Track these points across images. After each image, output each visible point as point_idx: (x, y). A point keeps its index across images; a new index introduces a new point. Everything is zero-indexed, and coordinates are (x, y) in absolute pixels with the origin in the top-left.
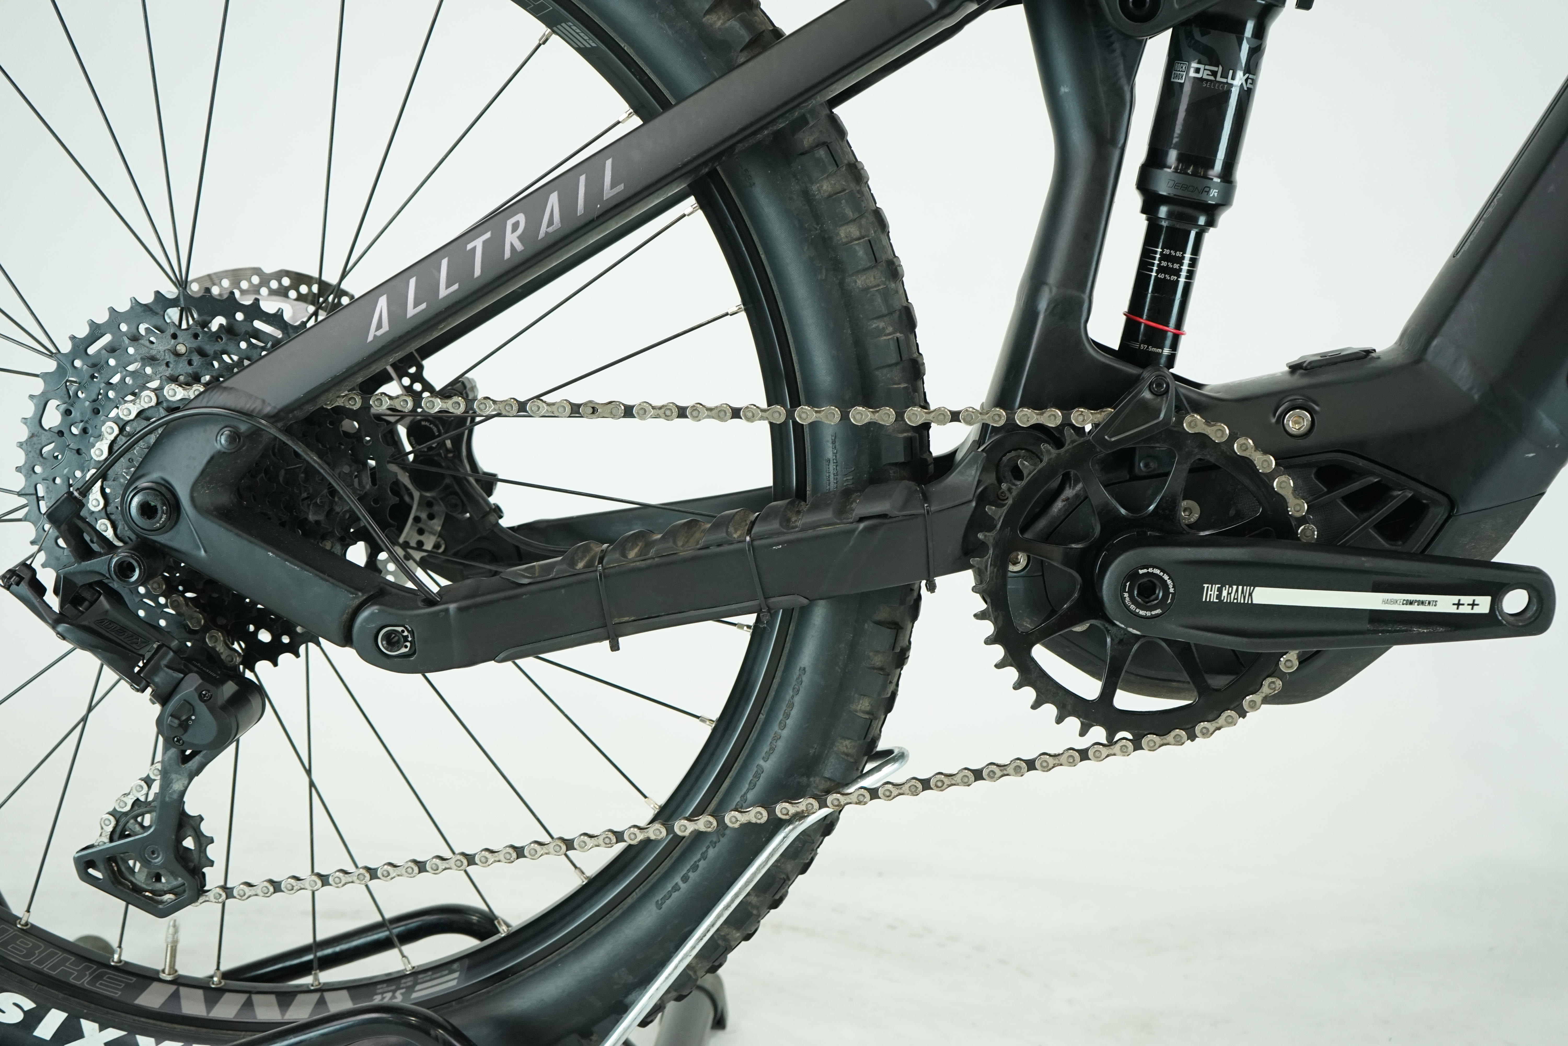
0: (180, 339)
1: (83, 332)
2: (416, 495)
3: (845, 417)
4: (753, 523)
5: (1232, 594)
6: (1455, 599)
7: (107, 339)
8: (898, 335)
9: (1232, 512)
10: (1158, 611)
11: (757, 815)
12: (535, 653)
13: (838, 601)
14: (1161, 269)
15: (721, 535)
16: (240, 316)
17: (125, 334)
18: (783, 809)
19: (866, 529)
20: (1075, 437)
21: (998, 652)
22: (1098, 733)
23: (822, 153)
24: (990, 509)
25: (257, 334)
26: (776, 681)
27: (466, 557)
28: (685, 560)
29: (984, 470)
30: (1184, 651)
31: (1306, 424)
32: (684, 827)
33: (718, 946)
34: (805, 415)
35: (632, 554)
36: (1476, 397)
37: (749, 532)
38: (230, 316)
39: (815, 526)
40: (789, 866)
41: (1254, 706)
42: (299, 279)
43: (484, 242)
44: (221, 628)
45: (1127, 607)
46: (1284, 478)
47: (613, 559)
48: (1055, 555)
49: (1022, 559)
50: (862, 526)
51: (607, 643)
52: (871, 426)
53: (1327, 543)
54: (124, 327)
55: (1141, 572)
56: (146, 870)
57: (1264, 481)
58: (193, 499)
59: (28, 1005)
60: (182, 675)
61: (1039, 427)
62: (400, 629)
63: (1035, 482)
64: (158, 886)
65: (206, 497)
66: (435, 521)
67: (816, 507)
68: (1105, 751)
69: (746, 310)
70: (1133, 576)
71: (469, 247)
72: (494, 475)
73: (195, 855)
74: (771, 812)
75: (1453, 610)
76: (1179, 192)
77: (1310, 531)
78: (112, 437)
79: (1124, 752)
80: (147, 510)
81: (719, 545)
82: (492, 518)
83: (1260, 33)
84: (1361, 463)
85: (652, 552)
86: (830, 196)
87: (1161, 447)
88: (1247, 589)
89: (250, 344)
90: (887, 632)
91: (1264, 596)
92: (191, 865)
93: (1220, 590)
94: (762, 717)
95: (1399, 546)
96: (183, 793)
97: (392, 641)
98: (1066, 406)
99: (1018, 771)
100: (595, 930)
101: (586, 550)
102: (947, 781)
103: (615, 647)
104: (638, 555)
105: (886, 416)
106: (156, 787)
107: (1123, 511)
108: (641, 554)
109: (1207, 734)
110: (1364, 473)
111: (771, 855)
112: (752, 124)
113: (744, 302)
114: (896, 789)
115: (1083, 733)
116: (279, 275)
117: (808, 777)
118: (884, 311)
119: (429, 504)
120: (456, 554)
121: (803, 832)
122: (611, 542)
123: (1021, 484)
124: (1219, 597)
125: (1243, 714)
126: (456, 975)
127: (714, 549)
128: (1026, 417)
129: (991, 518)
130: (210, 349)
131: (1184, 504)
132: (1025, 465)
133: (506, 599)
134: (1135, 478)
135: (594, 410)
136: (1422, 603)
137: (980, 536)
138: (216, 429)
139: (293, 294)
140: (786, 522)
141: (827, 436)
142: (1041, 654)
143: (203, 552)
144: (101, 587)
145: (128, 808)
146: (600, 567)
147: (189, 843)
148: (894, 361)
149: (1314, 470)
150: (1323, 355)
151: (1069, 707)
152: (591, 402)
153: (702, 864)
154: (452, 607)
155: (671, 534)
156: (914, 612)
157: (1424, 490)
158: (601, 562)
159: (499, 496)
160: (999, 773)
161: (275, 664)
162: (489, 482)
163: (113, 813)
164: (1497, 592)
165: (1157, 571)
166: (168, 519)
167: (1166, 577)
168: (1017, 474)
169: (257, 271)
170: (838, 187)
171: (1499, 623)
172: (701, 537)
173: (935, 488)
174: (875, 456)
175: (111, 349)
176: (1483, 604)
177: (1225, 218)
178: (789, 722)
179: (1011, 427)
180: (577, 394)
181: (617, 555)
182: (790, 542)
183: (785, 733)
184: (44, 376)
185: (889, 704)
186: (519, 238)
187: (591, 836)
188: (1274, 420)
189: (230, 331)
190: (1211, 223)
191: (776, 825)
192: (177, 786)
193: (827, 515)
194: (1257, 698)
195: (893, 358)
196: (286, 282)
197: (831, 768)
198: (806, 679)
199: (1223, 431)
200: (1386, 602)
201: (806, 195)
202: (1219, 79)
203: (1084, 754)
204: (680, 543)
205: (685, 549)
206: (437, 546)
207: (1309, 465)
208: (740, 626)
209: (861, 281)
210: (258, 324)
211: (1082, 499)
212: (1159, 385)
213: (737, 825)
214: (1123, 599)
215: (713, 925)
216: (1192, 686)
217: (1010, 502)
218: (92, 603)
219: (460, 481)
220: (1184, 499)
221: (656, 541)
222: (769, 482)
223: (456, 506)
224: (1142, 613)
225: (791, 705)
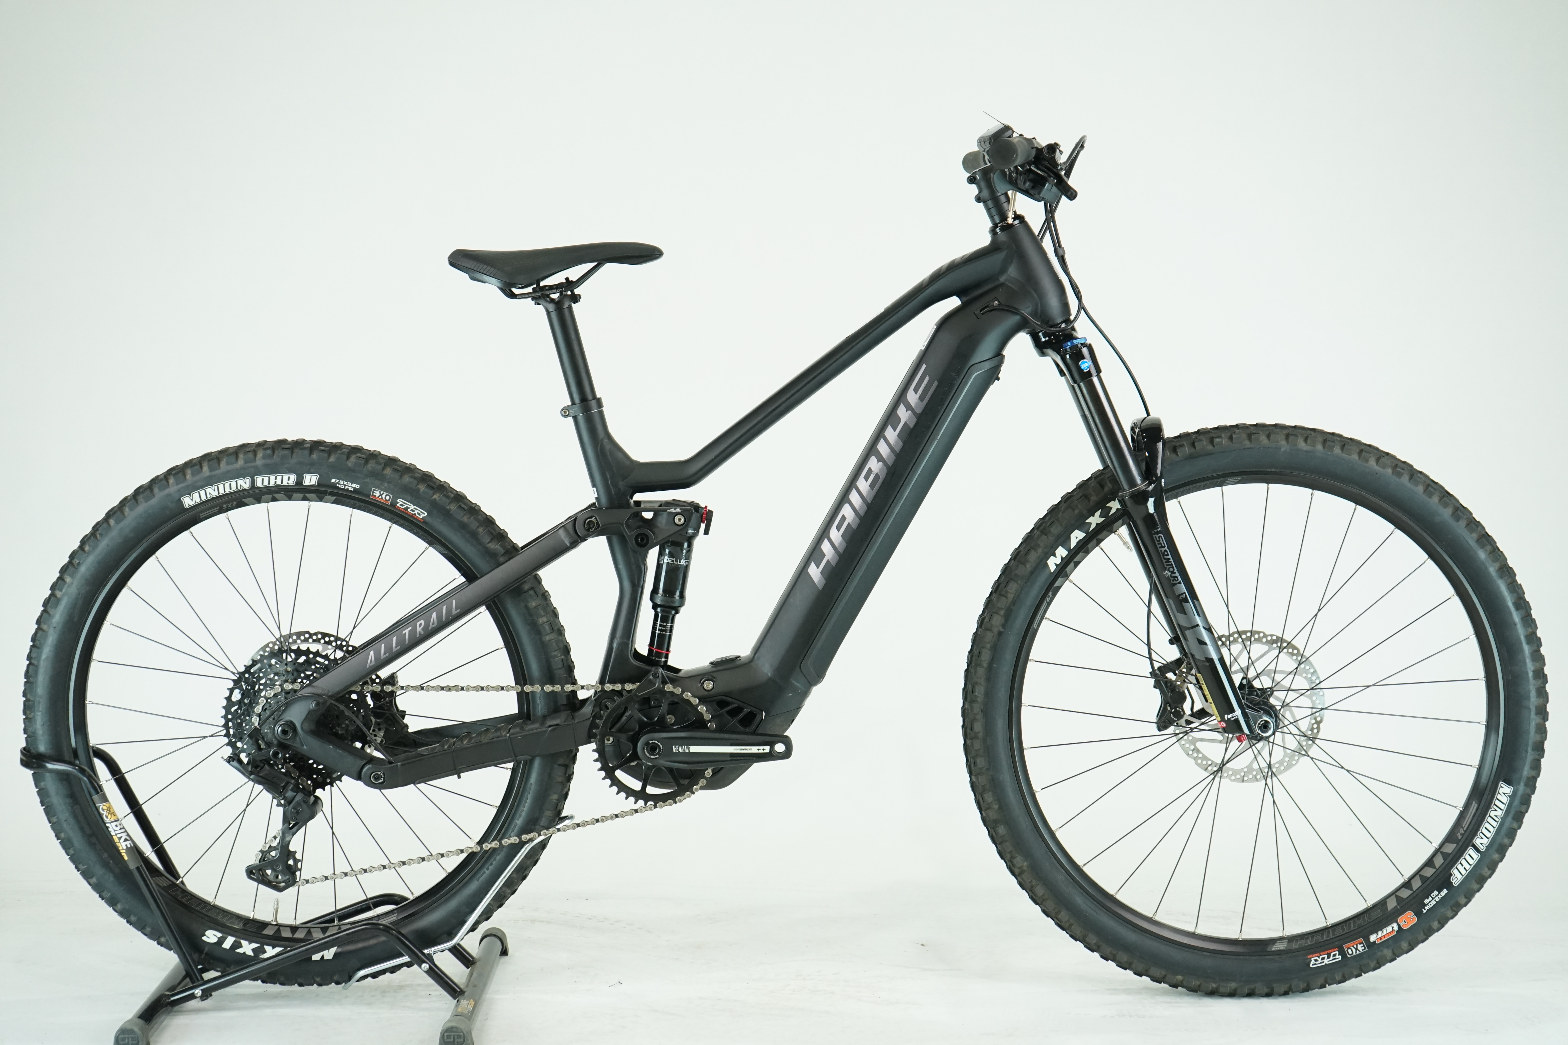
0: (289, 666)
1: (249, 663)
2: (373, 720)
3: (543, 689)
4: (510, 729)
5: (683, 749)
6: (758, 747)
7: (259, 665)
8: (563, 657)
9: (686, 719)
10: (657, 756)
11: (514, 840)
12: (425, 782)
13: (543, 757)
14: (659, 630)
15: (498, 734)
16: (311, 656)
17: (266, 664)
18: (525, 837)
19: (551, 730)
20: (627, 693)
21: (603, 774)
22: (641, 803)
23: (531, 592)
24: (597, 721)
25: (318, 663)
26: (521, 789)
27: (394, 744)
28: (485, 744)
29: (595, 706)
30: (671, 770)
31: (711, 686)
32: (486, 846)
33: (501, 895)
34: (528, 689)
35: (465, 742)
36: (769, 675)
37: (509, 732)
38: (307, 656)
39: (532, 730)
40: (528, 862)
41: (696, 790)
42: (325, 635)
43: (409, 631)
44: (304, 776)
45: (646, 755)
46: (701, 706)
47: (458, 745)
48: (623, 738)
49: (611, 739)
50: (550, 729)
51: (456, 776)
52: (552, 692)
53: (719, 730)
54: (265, 661)
55: (650, 742)
56: (274, 874)
57: (695, 708)
58: (302, 728)
59: (219, 935)
60: (295, 794)
61: (613, 690)
62: (379, 773)
63: (613, 710)
64: (278, 880)
65: (306, 726)
66: (381, 731)
67: (533, 723)
68: (644, 809)
69: (506, 647)
70: (647, 744)
71: (404, 632)
72: (405, 712)
73: (294, 867)
74: (520, 839)
75: (757, 752)
76: (663, 603)
77: (712, 725)
78: (263, 704)
79: (651, 809)
80: (284, 732)
81: (497, 738)
82: (405, 729)
83: (690, 545)
84: (730, 699)
85: (473, 741)
86: (535, 607)
87: (658, 696)
88: (688, 747)
89: (316, 667)
90: (562, 769)
91: (694, 749)
92: (292, 871)
93: (678, 748)
94: (516, 804)
95: (747, 730)
96: (289, 842)
97: (377, 778)
98: (623, 682)
99: (612, 818)
100: (452, 892)
101: (448, 741)
102: (586, 823)
103: (459, 777)
104: (467, 743)
105: (558, 688)
106: (278, 840)
107: (645, 719)
108: (468, 742)
109: (680, 801)
110: (733, 703)
111: (521, 856)
112: (506, 587)
113: (505, 645)
114: (568, 827)
115: (636, 803)
116: (316, 634)
117: (535, 826)
118: (557, 648)
119: (379, 724)
120: (389, 744)
121: (533, 847)
122: (457, 737)
123: (608, 711)
124: (678, 750)
125: (693, 793)
126: (396, 915)
127: (495, 739)
128: (608, 687)
129: (597, 724)
130: (301, 669)
131: (668, 716)
132: (608, 704)
133: (419, 760)
134: (651, 707)
135: (449, 689)
136: (747, 749)
137: (594, 731)
138: (311, 701)
139: (322, 641)
140: (522, 728)
141: (538, 696)
142: (619, 774)
143: (305, 747)
144: (267, 761)
145: (267, 849)
146: (453, 748)
147: (291, 862)
148: (561, 667)
149: (715, 703)
150: (722, 658)
151: (630, 794)
152: (448, 686)
153: (494, 863)
154: (399, 764)
155: (480, 734)
156: (574, 760)
157: (753, 709)
158: (454, 745)
159: (407, 720)
160: (605, 820)
161: (324, 790)
162: (403, 714)
163: (261, 851)
164: (772, 745)
165: (656, 742)
166: (292, 735)
167: (659, 744)
168: (607, 708)
169: (308, 632)
170: (538, 604)
171: (773, 756)
172: (490, 735)
173: (577, 714)
174: (556, 702)
175: (260, 670)
176: (767, 749)
177: (682, 610)
178: (526, 804)
179: (603, 690)
180: (442, 682)
181: (459, 743)
182: (523, 736)
183: (525, 809)
184: (233, 680)
185: (566, 796)
186: (422, 629)
187: (451, 852)
188: (700, 685)
189: (308, 662)
190: (677, 612)
191: (522, 844)
192: (287, 839)
193: (537, 725)
194: (698, 787)
195: (560, 665)
196: (320, 636)
197: (544, 822)
198: (532, 788)
199: (679, 691)
200: (735, 750)
201: (526, 607)
202: (674, 563)
203: (636, 811)
204: (483, 738)
205: (485, 739)
206: (382, 741)
207: (713, 701)
208: (507, 769)
209: (548, 638)
210: (318, 659)
211: (631, 717)
212: (656, 674)
213: (507, 845)
214: (645, 752)
215: (499, 885)
216: (674, 784)
217: (604, 718)
218: (262, 768)
219: (393, 715)
220: (668, 715)
221: (474, 737)
222: (516, 711)
223: (391, 725)
224: (652, 757)
225: (527, 798)
